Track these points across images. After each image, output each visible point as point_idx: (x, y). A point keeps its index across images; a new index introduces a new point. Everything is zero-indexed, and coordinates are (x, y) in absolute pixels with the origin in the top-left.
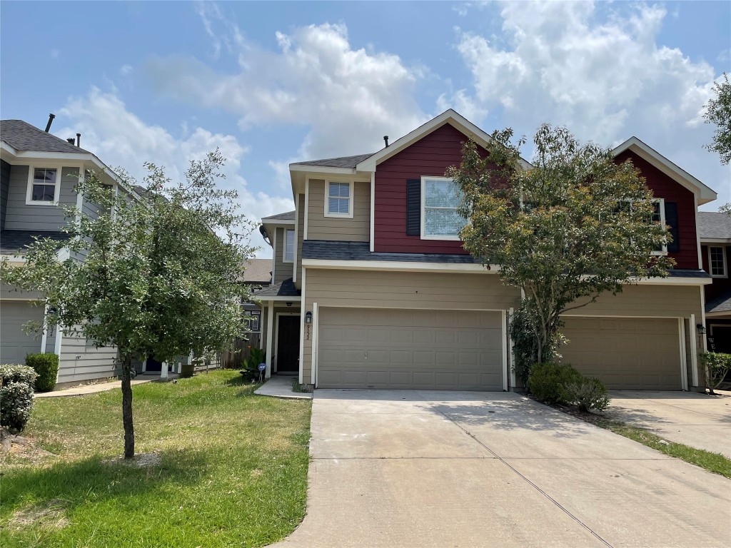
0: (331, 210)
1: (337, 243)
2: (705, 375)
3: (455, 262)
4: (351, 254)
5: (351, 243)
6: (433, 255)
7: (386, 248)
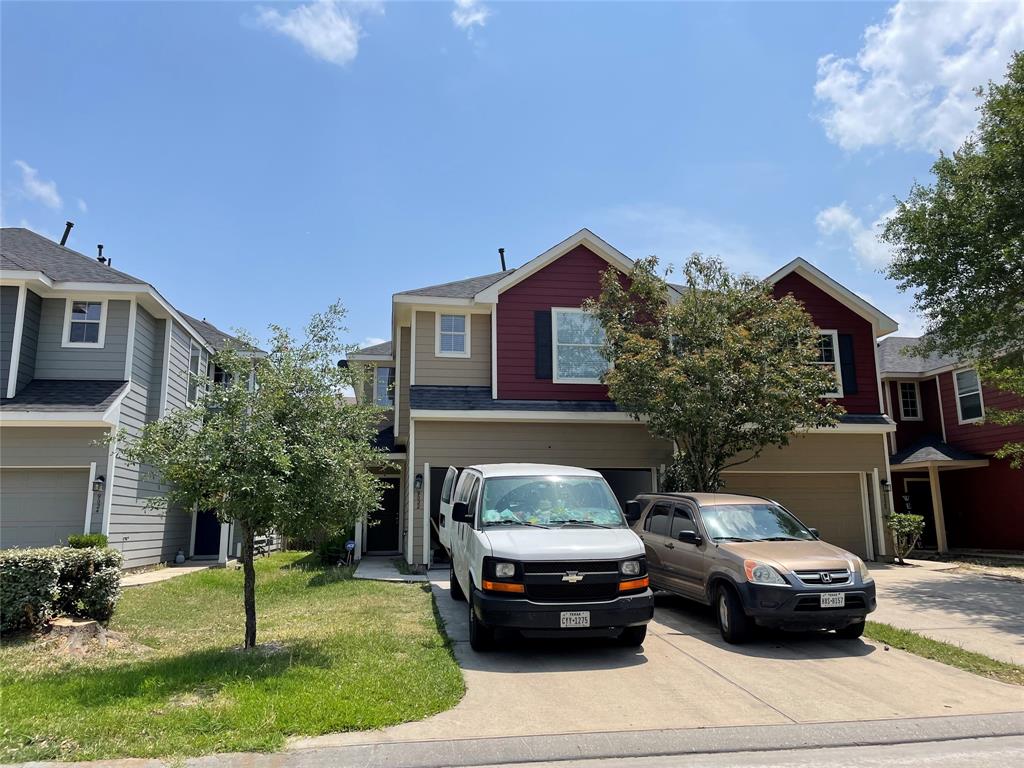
0: (443, 349)
1: (451, 389)
2: (892, 541)
3: (595, 410)
4: (469, 402)
5: (469, 389)
6: (568, 403)
7: (512, 395)
